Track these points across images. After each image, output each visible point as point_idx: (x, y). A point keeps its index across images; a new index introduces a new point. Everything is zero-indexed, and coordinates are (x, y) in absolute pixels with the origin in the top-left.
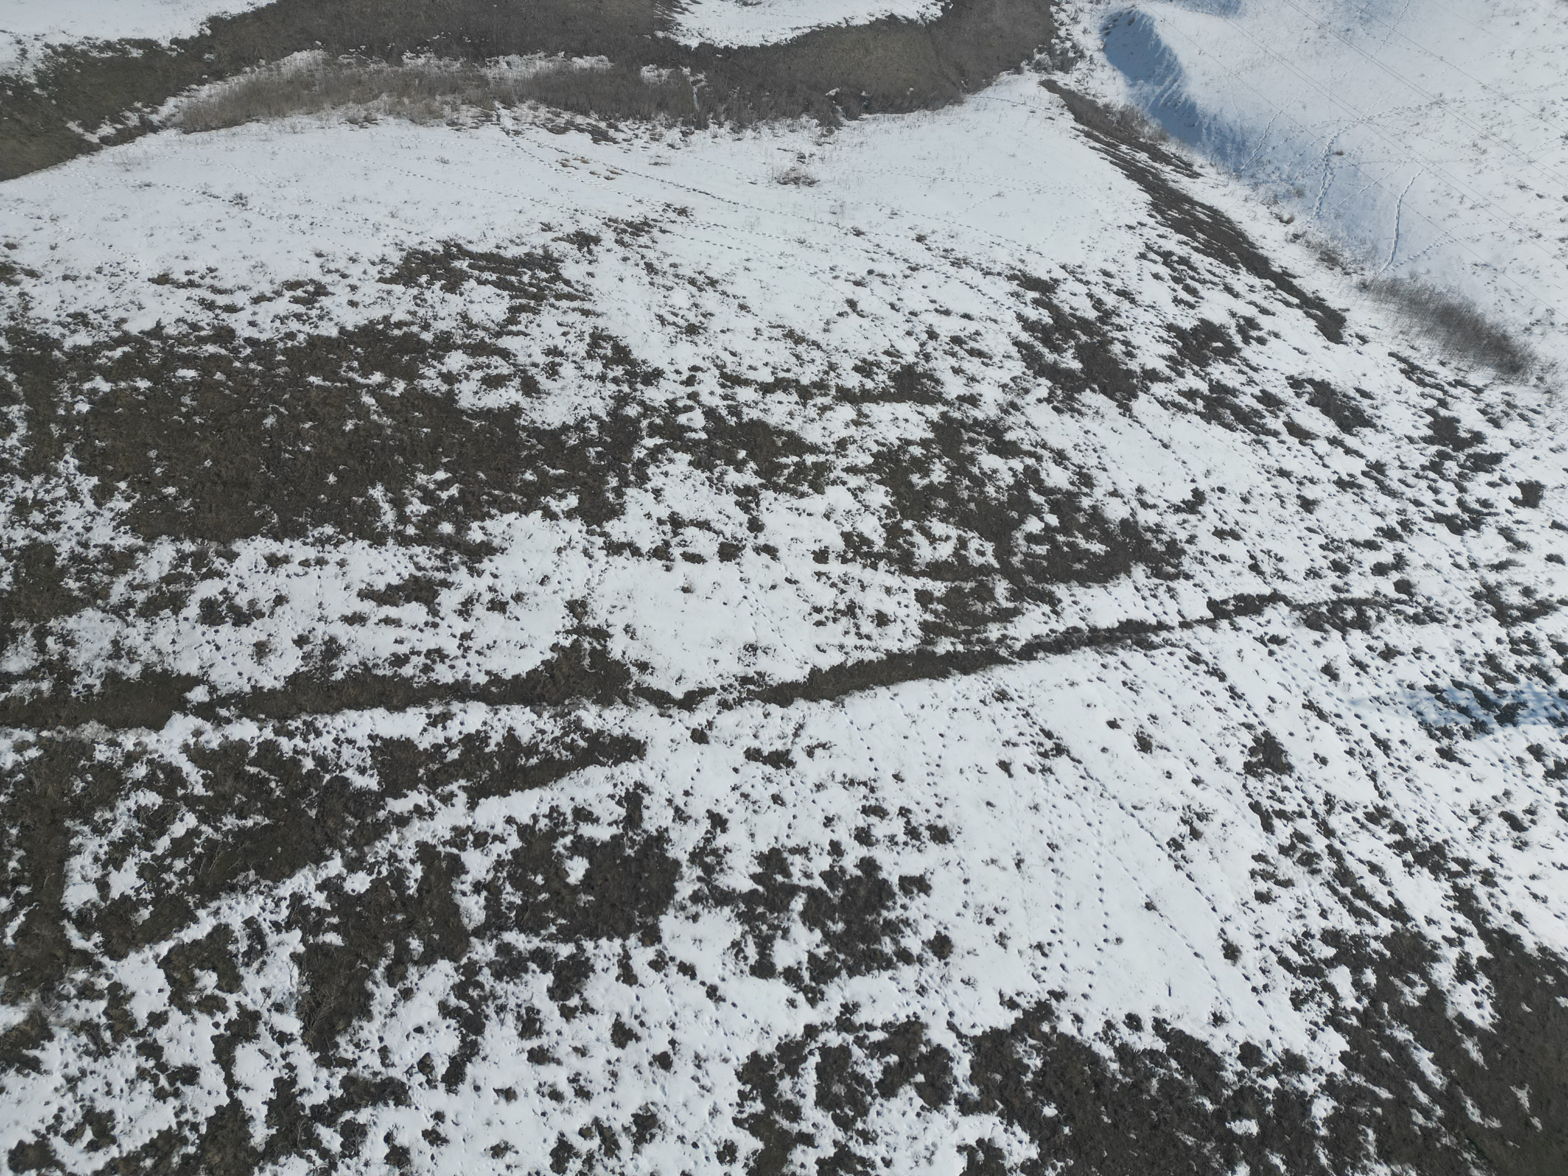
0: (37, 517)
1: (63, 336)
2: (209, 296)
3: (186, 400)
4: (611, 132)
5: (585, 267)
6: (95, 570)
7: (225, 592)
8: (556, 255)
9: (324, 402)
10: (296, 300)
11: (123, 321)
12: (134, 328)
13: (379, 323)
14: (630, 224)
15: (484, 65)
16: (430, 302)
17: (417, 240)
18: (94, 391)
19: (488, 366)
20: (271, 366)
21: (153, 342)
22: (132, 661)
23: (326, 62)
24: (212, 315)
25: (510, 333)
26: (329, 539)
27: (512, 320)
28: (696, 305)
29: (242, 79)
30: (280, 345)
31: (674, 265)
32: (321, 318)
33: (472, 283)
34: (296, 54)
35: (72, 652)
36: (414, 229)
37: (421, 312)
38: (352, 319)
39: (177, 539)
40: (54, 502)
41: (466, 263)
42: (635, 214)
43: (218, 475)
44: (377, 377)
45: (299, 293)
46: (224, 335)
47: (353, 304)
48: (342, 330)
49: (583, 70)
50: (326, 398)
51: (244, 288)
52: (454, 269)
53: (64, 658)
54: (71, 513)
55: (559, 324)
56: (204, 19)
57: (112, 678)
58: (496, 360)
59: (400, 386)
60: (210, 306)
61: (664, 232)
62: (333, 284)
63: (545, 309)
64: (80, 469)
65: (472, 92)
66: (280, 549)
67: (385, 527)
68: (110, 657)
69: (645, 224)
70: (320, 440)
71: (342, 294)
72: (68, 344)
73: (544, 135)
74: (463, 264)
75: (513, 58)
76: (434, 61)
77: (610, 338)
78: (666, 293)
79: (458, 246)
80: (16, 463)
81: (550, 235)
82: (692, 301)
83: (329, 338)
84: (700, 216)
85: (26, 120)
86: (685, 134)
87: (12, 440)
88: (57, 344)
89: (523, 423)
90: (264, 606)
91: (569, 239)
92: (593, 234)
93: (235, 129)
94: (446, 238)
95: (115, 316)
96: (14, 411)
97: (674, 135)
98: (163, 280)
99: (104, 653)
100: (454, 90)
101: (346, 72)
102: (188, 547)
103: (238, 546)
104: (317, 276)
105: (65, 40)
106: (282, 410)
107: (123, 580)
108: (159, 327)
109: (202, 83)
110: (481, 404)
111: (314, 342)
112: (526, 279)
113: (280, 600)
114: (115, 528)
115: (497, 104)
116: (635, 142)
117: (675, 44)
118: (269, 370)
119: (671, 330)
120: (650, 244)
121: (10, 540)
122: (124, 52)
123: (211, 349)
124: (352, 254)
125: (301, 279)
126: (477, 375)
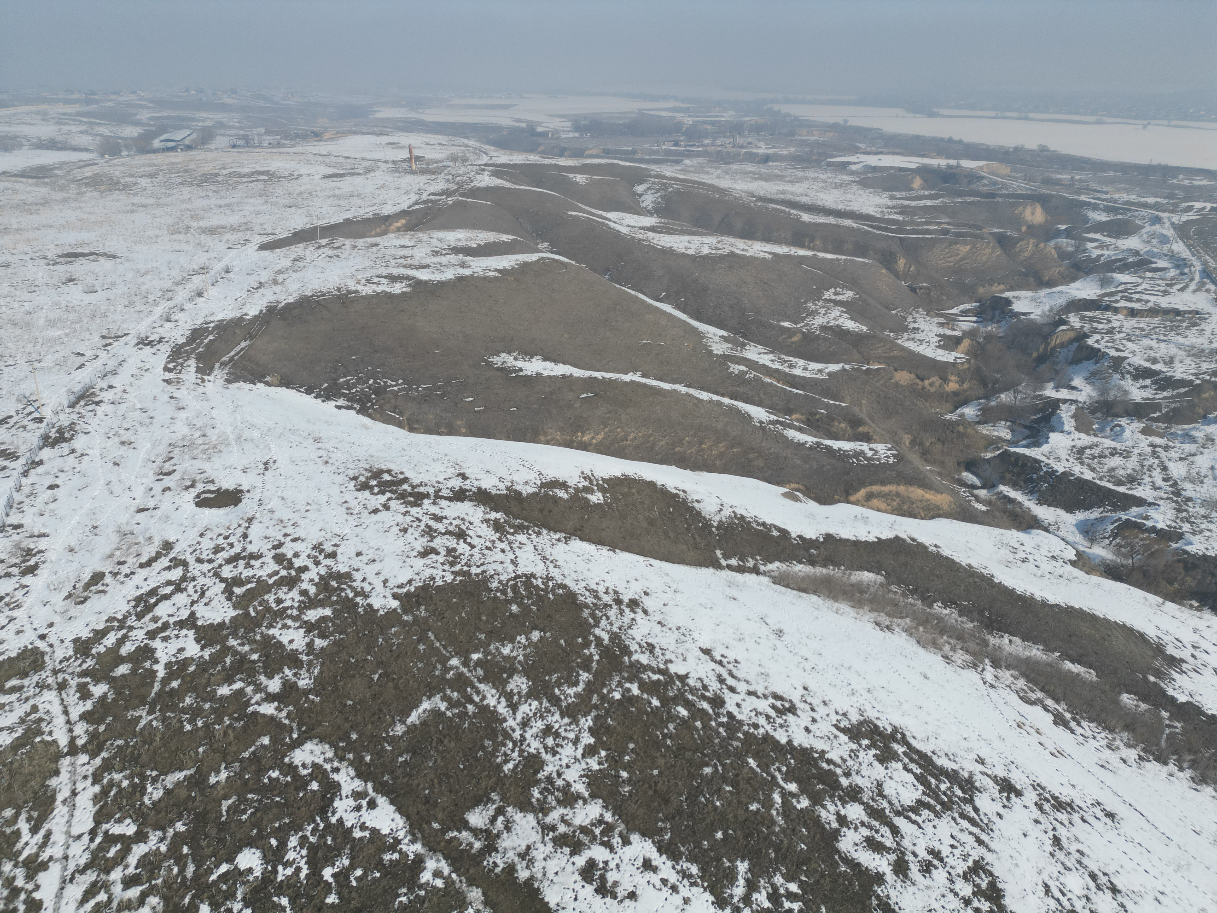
0: (550, 741)
1: (636, 651)
2: (725, 675)
3: (671, 726)
4: (1073, 724)
5: (998, 807)
6: (552, 794)
7: (606, 863)
8: (977, 784)
9: (748, 781)
10: (773, 707)
11: (671, 661)
12: (673, 669)
13: (816, 752)
14: (1055, 798)
15: (991, 633)
16: (860, 760)
17: (877, 715)
18: (629, 690)
19: (877, 831)
20: (731, 736)
21: (677, 683)
22: (527, 867)
23: (882, 585)
24: (719, 686)
25: (908, 818)
26: (691, 876)
27: (915, 810)
28: (1088, 899)
29: (824, 571)
30: (746, 728)
31: (1082, 853)
32: (781, 726)
33: (900, 765)
34: (866, 573)
35: (505, 835)
36: (878, 707)
37: (850, 763)
38: (801, 739)
39: (606, 807)
40: (564, 738)
41: (903, 749)
42: (1065, 794)
43: (656, 783)
44: (793, 787)
45: (778, 704)
46: (718, 702)
47: (807, 730)
48: (790, 742)
49: (1069, 671)
50: (751, 778)
51: (747, 682)
52: (891, 749)
53: (498, 836)
54: (567, 751)
55: (952, 836)
56: (824, 532)
57: (511, 869)
58: (885, 830)
59: (804, 803)
60: (722, 681)
61: (1085, 821)
62: (803, 711)
63: (946, 818)
64: (590, 729)
65: (972, 646)
66: (658, 860)
67: (731, 896)
68: (519, 855)
69: (1070, 805)
70: (729, 804)
71: (804, 719)
72: (635, 657)
73: (1014, 699)
74: (900, 749)
75: (1017, 640)
76: (955, 615)
77: (991, 874)
78: (1063, 871)
79: (903, 735)
80: (564, 704)
81: (980, 768)
82: (1085, 892)
83: (778, 742)
84: (1126, 828)
85: (698, 540)
86: (1140, 758)
87: (571, 691)
88: (630, 654)
89: (879, 892)
90: (621, 892)
91: (995, 779)
92: (1019, 787)
93: (803, 595)
94: (897, 725)
95: (668, 657)
96: (585, 676)
97: (1132, 754)
98: (707, 652)
99: (519, 850)
100: (959, 638)
101: (891, 595)
102: (608, 817)
103: (635, 838)
104: (796, 700)
105: (744, 513)
106: (720, 768)
107: (561, 811)
108: (687, 676)
109: (800, 562)
110: (855, 855)
111: (767, 738)
112: (943, 787)
113: (632, 896)
114: (581, 776)
115: (987, 661)
116: (1091, 741)
117: (1163, 692)
118: (729, 738)
119: (1053, 904)
120: (1066, 823)
121: (529, 745)
122: (770, 530)
123: (705, 705)
124: (827, 699)
125: (785, 696)
126: (865, 832)
